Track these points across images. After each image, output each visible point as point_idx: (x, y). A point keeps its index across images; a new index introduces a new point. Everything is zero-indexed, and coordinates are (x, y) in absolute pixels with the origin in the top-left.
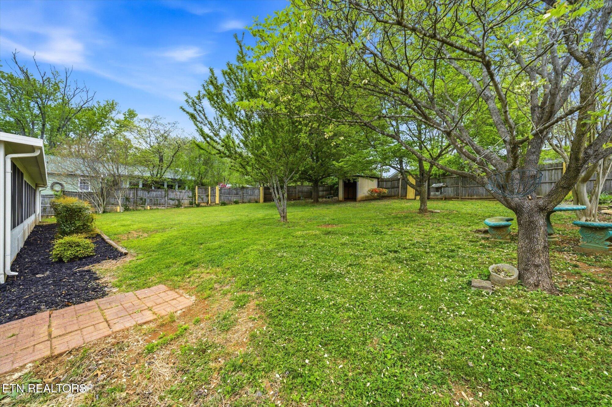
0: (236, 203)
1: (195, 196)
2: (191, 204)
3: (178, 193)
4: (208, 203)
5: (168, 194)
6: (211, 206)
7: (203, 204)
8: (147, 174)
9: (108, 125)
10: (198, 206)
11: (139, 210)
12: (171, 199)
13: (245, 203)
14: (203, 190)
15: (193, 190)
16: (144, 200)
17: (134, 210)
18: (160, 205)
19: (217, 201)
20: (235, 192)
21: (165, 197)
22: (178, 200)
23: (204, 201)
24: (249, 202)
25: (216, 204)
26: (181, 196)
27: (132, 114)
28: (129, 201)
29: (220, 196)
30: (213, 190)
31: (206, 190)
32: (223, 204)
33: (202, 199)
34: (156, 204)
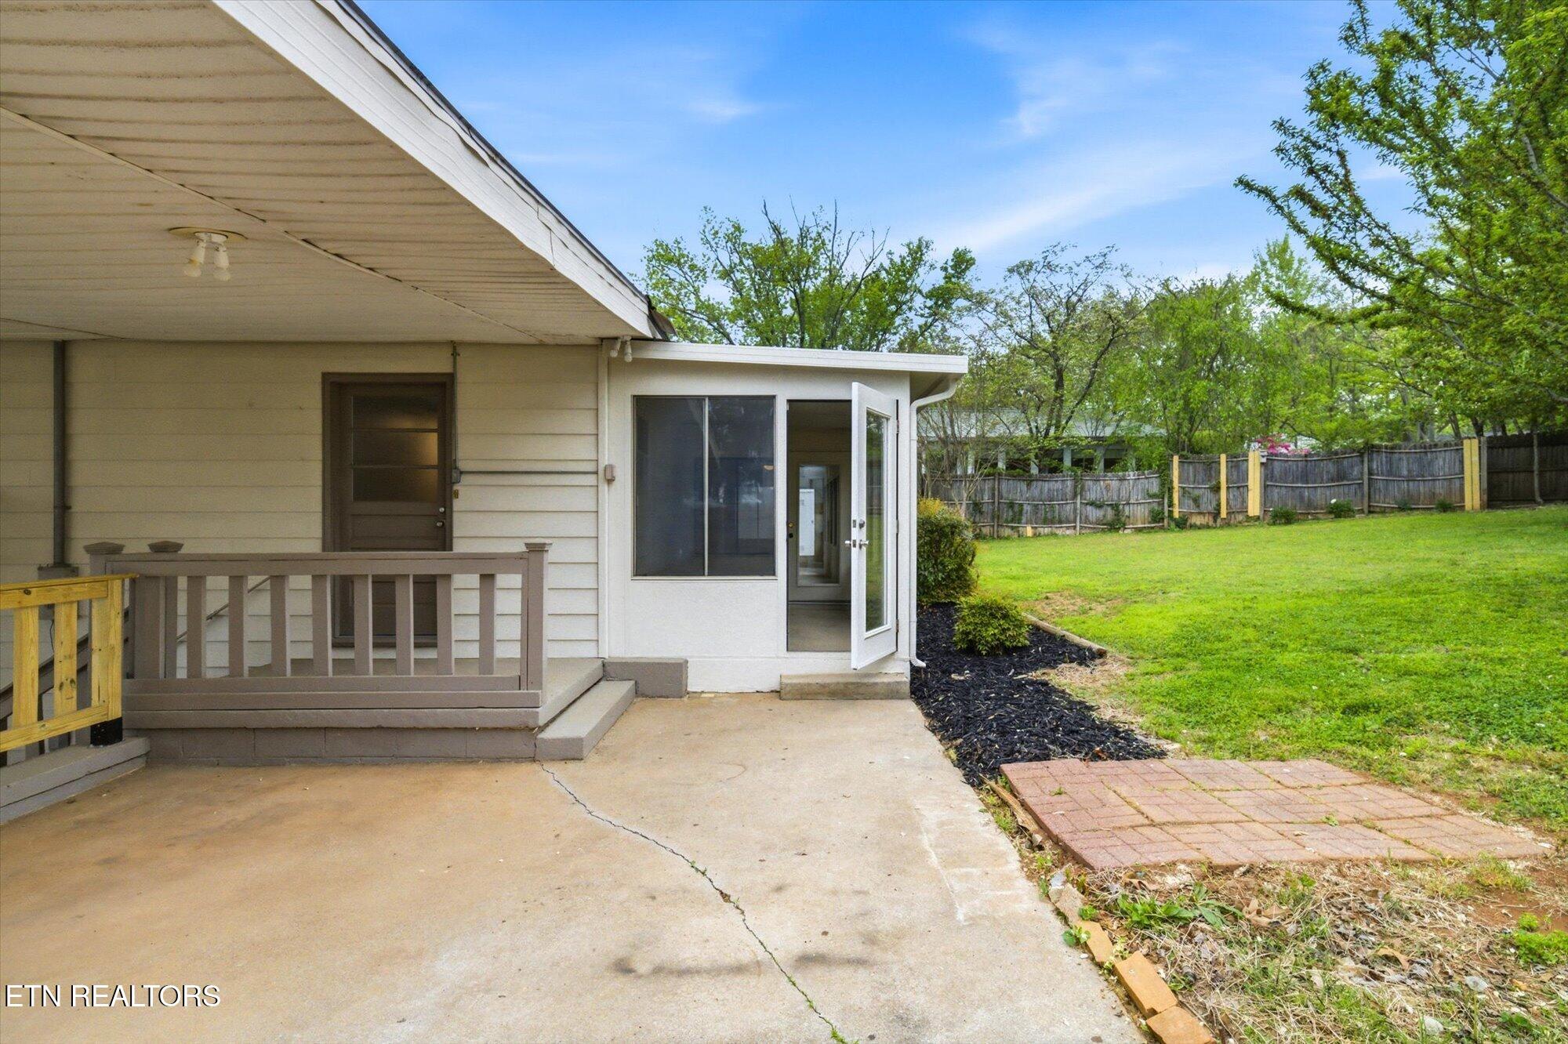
0: (1339, 512)
1: (1170, 490)
2: (1159, 520)
3: (1115, 484)
4: (1216, 514)
5: (1082, 489)
6: (1227, 524)
7: (1197, 520)
8: (1022, 432)
9: (910, 309)
10: (1182, 524)
11: (1007, 538)
12: (1092, 504)
13: (1383, 512)
14: (1200, 467)
15: (1164, 470)
16: (1016, 509)
17: (993, 538)
18: (1060, 522)
19: (1254, 507)
20: (1331, 467)
21: (1075, 496)
22: (1115, 507)
23: (1203, 508)
24: (1404, 508)
25: (1249, 518)
26: (1123, 493)
27: (962, 262)
28: (981, 513)
29: (1265, 488)
30: (1238, 465)
31: (1212, 467)
32: (1284, 518)
33: (1196, 500)
34: (1050, 518)
